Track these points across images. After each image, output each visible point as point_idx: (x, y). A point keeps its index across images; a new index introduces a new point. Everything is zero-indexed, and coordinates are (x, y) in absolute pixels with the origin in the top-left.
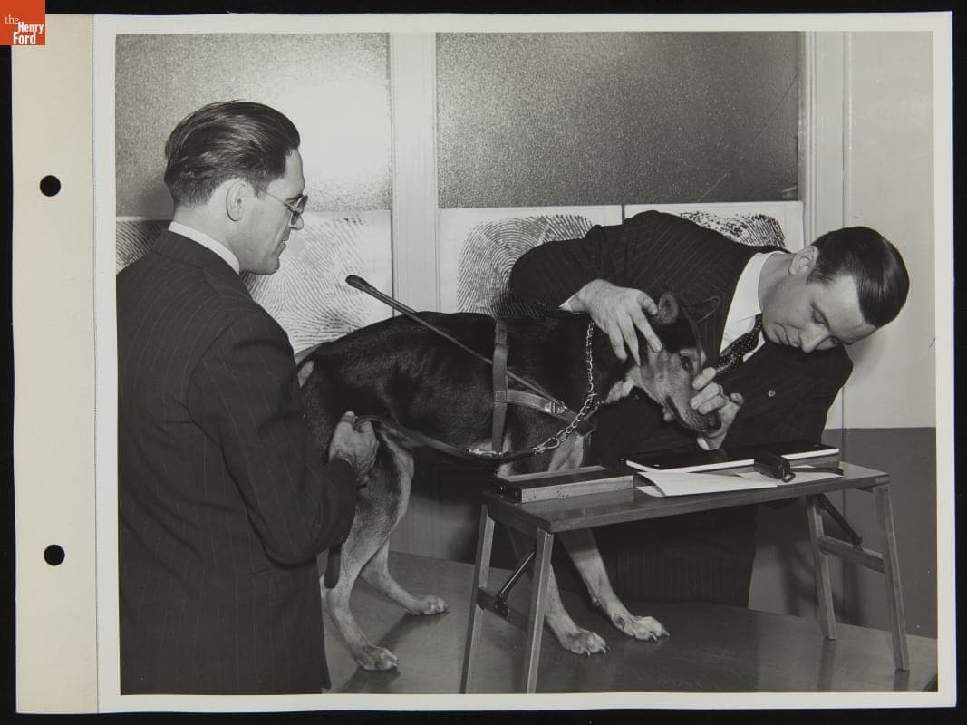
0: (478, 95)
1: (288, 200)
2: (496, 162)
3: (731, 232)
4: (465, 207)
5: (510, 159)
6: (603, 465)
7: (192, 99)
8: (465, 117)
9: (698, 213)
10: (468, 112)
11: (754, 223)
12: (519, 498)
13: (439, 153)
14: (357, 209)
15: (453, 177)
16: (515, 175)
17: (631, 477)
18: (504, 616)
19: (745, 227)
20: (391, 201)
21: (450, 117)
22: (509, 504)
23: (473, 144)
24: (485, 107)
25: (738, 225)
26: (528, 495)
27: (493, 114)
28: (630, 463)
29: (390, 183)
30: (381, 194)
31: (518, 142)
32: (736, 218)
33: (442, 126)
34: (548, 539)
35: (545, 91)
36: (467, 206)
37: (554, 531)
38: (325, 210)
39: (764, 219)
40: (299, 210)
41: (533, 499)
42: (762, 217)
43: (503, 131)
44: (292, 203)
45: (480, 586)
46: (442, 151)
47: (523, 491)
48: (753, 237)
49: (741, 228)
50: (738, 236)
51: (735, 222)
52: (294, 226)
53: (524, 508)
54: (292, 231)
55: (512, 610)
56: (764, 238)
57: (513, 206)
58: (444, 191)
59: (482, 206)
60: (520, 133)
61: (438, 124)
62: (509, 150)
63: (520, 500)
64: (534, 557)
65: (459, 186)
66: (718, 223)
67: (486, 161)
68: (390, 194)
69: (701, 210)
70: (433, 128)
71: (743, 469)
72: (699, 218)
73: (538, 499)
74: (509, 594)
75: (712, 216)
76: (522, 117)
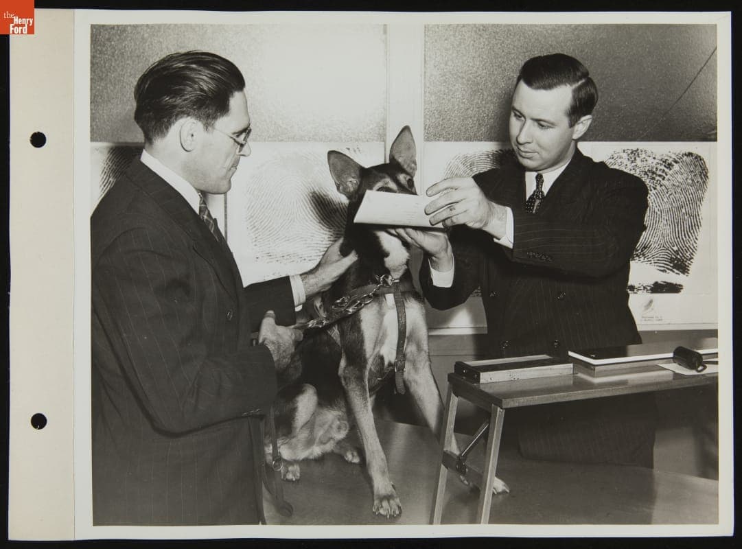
0: (458, 49)
1: (234, 133)
2: (472, 104)
3: (665, 166)
4: (446, 141)
5: (484, 102)
6: (549, 355)
7: (223, 47)
8: (447, 67)
9: (638, 150)
10: (450, 63)
11: (684, 159)
12: (478, 380)
13: (425, 96)
14: (357, 140)
15: (437, 116)
16: (488, 115)
17: (571, 365)
18: (464, 473)
19: (676, 162)
20: (385, 135)
21: (435, 67)
22: (470, 384)
23: (453, 89)
24: (465, 58)
25: (670, 160)
26: (485, 377)
27: (471, 65)
28: (571, 354)
29: (384, 120)
30: (377, 128)
31: (491, 87)
32: (669, 154)
33: (428, 74)
34: (500, 412)
35: (514, 46)
36: (448, 140)
37: (504, 407)
38: (330, 141)
39: (692, 156)
40: (243, 142)
41: (490, 381)
42: (690, 154)
43: (479, 78)
44: (238, 136)
45: (445, 450)
46: (427, 94)
47: (481, 374)
48: (682, 171)
49: (673, 163)
50: (670, 169)
51: (668, 158)
52: (242, 153)
53: (482, 387)
54: (242, 157)
55: (470, 469)
56: (692, 172)
57: (485, 141)
58: (429, 127)
59: (460, 140)
60: (493, 81)
61: (425, 72)
62: (483, 94)
63: (479, 382)
64: (488, 428)
65: (441, 123)
66: (654, 158)
67: (464, 103)
68: (385, 129)
69: (640, 148)
70: (421, 76)
71: (665, 360)
72: (638, 154)
73: (494, 380)
74: (468, 456)
75: (649, 153)
76: (495, 67)
